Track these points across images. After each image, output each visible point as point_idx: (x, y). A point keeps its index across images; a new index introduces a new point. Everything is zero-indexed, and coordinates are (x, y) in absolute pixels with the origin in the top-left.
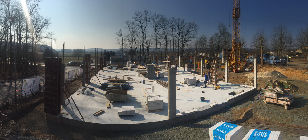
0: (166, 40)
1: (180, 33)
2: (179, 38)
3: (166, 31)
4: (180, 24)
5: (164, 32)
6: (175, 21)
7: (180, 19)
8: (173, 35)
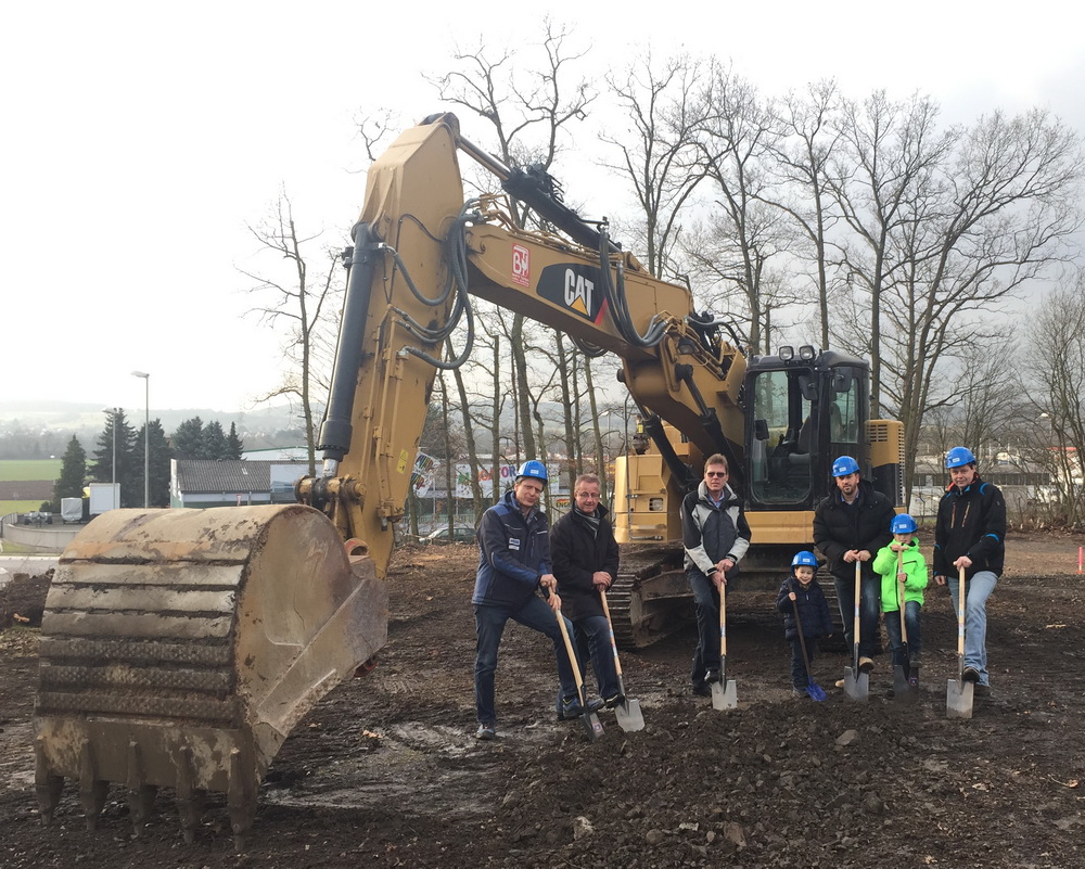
0: (753, 295)
1: (885, 230)
2: (879, 278)
3: (751, 203)
4: (890, 141)
5: (738, 213)
6: (839, 114)
7: (890, 98)
8: (820, 243)
